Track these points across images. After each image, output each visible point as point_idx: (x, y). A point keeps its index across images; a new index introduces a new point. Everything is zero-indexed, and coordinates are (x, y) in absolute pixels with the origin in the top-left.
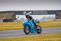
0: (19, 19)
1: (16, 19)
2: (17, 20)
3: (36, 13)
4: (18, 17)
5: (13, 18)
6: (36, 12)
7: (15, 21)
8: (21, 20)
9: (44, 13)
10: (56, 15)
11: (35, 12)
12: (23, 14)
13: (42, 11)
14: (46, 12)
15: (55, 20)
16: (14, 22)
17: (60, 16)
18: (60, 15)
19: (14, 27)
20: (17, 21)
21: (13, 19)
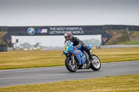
0: (18, 45)
1: (11, 45)
2: (15, 47)
3: (58, 32)
4: (17, 41)
5: (5, 43)
6: (56, 30)
7: (9, 48)
8: (22, 47)
9: (75, 30)
10: (102, 37)
11: (54, 29)
12: (28, 35)
13: (71, 27)
14: (81, 29)
15: (99, 48)
16: (7, 51)
17: (111, 39)
18: (111, 37)
19: (6, 62)
20: (14, 49)
21: (6, 46)
